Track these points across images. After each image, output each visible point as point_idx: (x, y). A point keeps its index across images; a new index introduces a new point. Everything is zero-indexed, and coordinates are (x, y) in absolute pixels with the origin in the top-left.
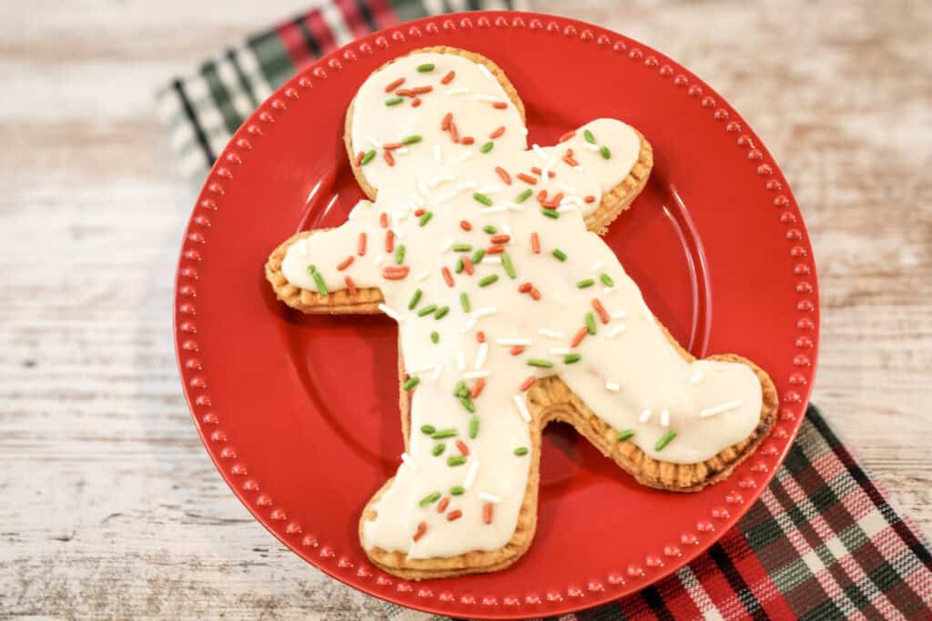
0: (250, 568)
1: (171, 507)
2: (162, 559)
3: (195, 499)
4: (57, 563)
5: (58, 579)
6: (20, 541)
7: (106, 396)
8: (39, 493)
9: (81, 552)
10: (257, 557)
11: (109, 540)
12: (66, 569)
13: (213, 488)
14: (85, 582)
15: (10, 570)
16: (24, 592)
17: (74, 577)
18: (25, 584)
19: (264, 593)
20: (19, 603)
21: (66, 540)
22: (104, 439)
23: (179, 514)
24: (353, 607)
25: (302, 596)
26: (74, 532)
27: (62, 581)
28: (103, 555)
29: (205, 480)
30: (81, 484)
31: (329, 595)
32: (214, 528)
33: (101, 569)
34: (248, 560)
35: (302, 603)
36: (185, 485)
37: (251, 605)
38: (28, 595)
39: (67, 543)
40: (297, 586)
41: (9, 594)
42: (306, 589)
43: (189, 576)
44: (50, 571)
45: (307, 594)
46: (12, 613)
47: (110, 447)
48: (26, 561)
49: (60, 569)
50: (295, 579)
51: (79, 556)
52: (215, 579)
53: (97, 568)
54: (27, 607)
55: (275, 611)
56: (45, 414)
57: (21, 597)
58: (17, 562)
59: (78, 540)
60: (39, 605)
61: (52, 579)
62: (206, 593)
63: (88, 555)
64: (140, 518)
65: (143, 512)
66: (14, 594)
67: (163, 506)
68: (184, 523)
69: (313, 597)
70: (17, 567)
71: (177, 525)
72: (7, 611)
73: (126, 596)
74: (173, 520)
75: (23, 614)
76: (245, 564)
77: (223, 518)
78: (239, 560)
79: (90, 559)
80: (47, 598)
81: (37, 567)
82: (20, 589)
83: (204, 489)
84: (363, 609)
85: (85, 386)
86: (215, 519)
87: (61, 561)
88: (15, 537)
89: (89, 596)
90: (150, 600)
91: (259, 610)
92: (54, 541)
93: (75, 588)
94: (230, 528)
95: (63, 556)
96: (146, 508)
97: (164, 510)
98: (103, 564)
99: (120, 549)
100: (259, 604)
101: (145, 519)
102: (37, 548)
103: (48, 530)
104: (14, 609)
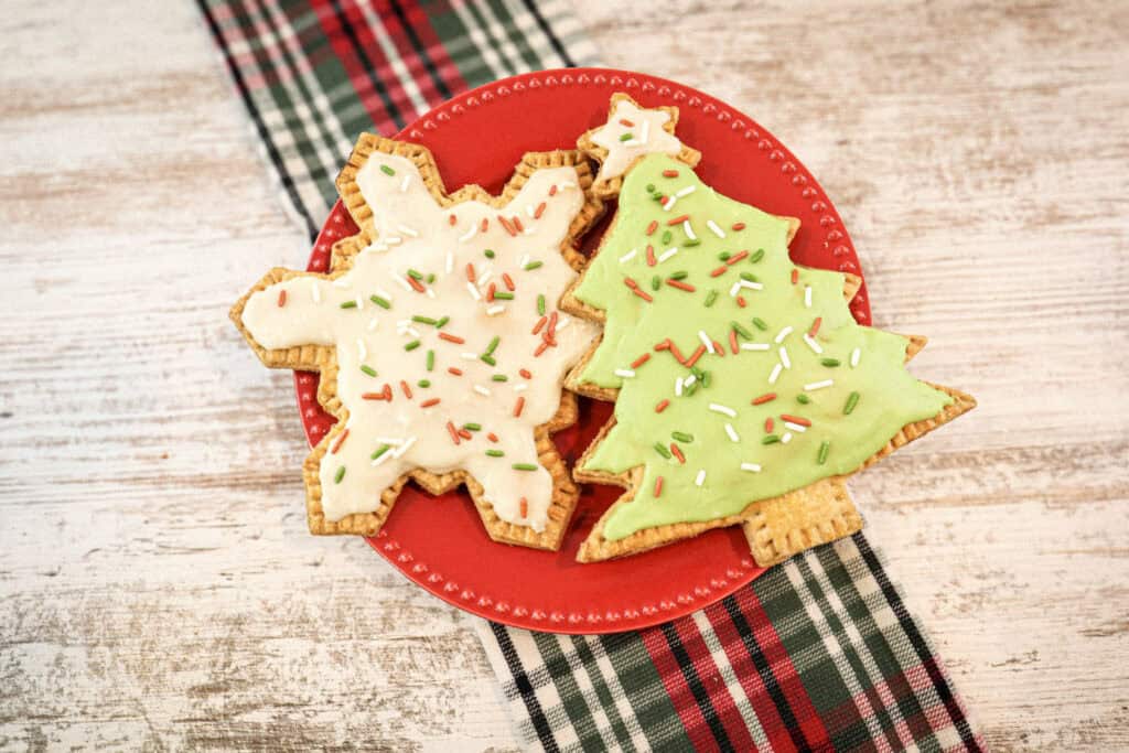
0: (218, 590)
1: (144, 540)
2: (139, 588)
3: (165, 531)
4: (46, 596)
5: (49, 610)
6: (11, 578)
7: (78, 441)
8: (25, 534)
9: (68, 585)
10: (223, 581)
11: (91, 573)
12: (56, 601)
13: (180, 521)
14: (73, 611)
15: (6, 604)
16: (21, 623)
17: (63, 609)
18: (21, 616)
19: (231, 612)
20: (17, 634)
21: (52, 575)
22: (80, 482)
23: (152, 546)
24: (311, 619)
25: (265, 613)
26: (60, 568)
27: (53, 612)
28: (87, 587)
29: (173, 514)
30: (62, 524)
31: (289, 611)
32: (184, 556)
33: (86, 600)
34: (216, 583)
35: (266, 619)
36: (155, 520)
37: (221, 623)
38: (24, 624)
39: (54, 578)
40: (259, 603)
41: (7, 626)
42: (269, 606)
43: (165, 602)
44: (42, 603)
45: (269, 611)
46: (11, 642)
47: (86, 488)
48: (19, 595)
49: (48, 602)
50: (259, 599)
51: (66, 588)
52: (189, 602)
53: (82, 598)
54: (24, 636)
55: (242, 627)
56: (24, 461)
57: (18, 628)
58: (11, 597)
59: (64, 575)
60: (35, 634)
61: (44, 610)
62: (180, 615)
63: (73, 588)
64: (117, 551)
65: (120, 547)
66: (11, 626)
67: (136, 539)
68: (156, 554)
69: (274, 613)
70: (12, 602)
71: (151, 556)
72: (7, 640)
73: (111, 621)
74: (148, 551)
75: (21, 642)
76: (213, 588)
77: (193, 547)
78: (208, 584)
79: (76, 590)
80: (41, 627)
81: (29, 600)
82: (16, 621)
83: (172, 522)
84: (319, 620)
85: (57, 433)
86: (184, 548)
87: (50, 595)
88: (7, 575)
89: (79, 624)
90: (132, 624)
91: (228, 627)
92: (42, 577)
93: (65, 617)
94: (199, 556)
95: (51, 589)
96: (120, 541)
97: (138, 544)
98: (87, 594)
99: (102, 580)
100: (227, 621)
101: (122, 553)
102: (28, 584)
103: (36, 567)
104: (13, 639)
